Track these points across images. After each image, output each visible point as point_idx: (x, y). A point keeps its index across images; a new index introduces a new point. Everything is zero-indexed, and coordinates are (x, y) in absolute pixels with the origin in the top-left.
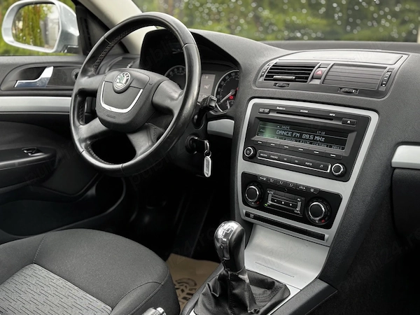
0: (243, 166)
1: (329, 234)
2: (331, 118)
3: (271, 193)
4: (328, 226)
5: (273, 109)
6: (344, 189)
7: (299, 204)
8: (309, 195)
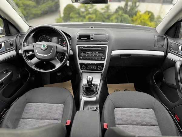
0: (79, 62)
1: (102, 71)
2: (99, 48)
3: (88, 66)
4: (102, 70)
5: (84, 47)
6: (104, 62)
7: (95, 67)
8: (97, 65)
